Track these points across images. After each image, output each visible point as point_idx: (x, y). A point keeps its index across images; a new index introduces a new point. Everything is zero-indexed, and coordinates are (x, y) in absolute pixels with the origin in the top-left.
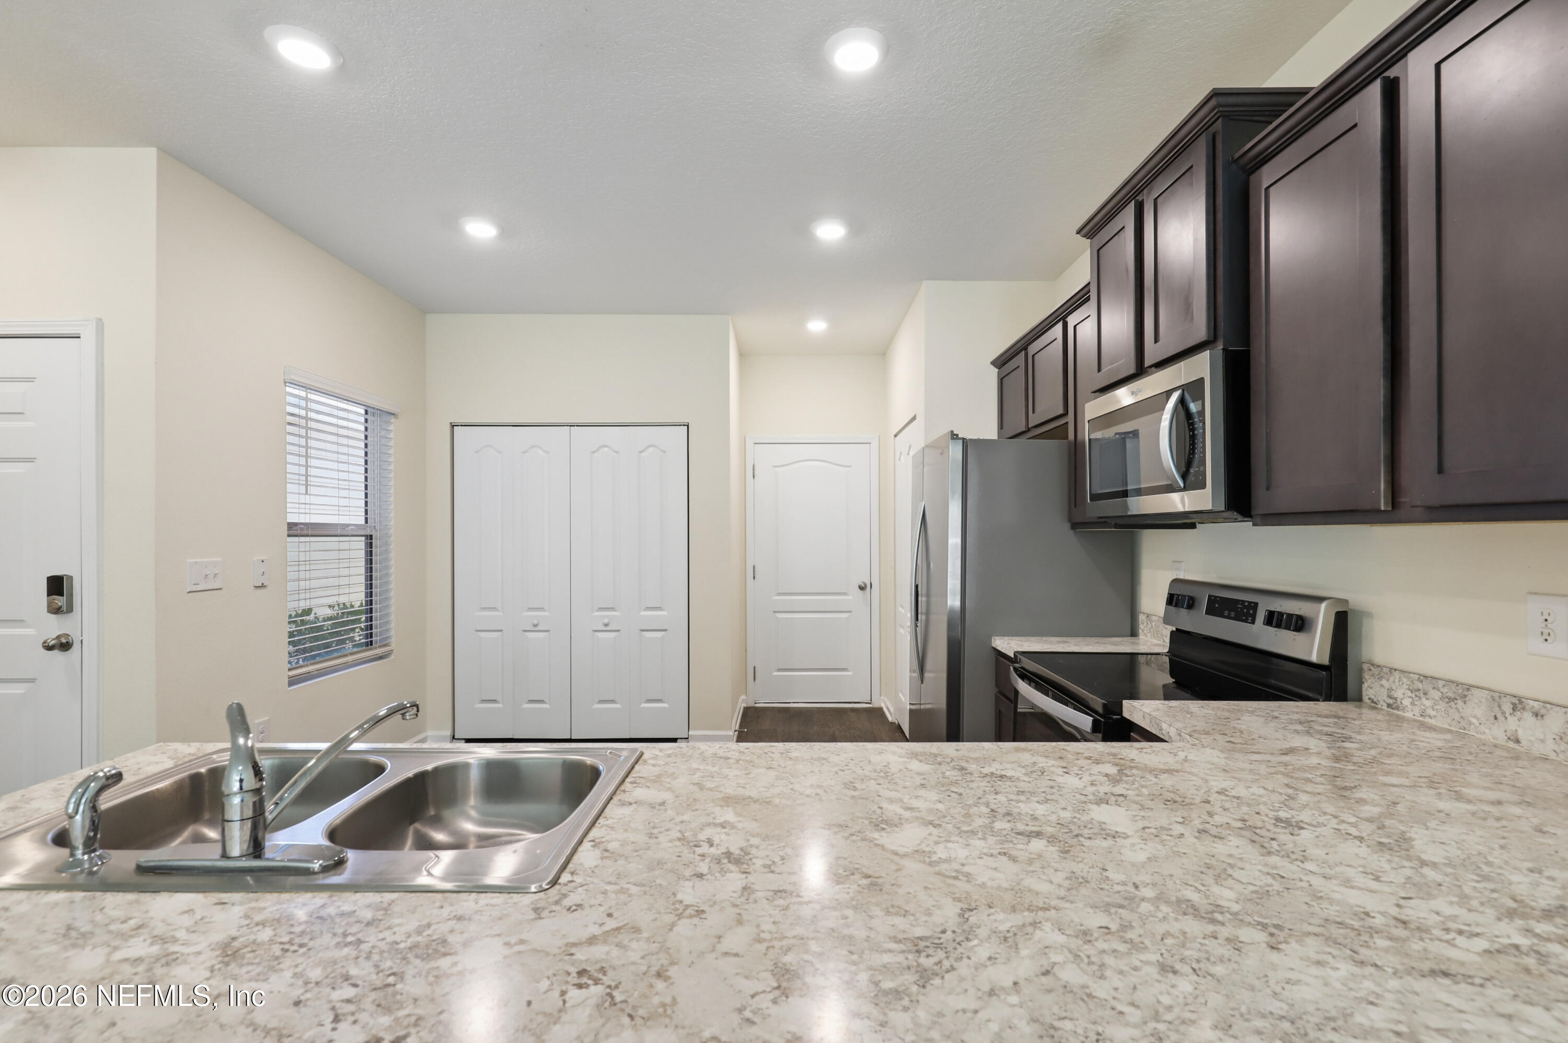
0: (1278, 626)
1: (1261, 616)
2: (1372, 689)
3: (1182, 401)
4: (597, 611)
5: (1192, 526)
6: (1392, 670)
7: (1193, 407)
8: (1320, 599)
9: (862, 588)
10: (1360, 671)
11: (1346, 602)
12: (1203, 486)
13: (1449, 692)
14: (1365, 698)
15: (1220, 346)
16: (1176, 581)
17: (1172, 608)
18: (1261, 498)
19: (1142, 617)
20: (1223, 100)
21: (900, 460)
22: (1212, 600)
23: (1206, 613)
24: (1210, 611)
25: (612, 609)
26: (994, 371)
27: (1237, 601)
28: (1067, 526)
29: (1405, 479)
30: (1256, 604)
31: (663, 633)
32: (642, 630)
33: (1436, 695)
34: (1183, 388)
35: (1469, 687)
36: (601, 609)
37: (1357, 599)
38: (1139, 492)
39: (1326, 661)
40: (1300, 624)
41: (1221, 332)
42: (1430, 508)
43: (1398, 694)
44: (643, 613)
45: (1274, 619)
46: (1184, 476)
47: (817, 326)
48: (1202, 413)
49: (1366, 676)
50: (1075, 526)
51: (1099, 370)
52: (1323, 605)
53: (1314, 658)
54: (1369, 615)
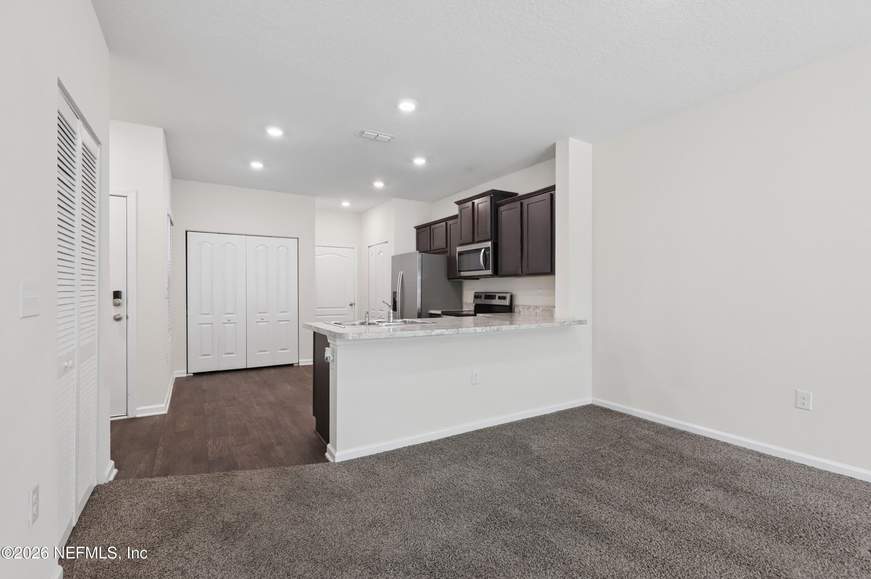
0: (500, 299)
1: (497, 297)
2: (516, 310)
3: (485, 252)
4: (258, 314)
5: (478, 279)
6: (519, 305)
7: (487, 253)
8: (508, 293)
9: (351, 305)
10: (514, 307)
11: (512, 293)
12: (490, 269)
13: (527, 307)
14: (515, 312)
15: (493, 240)
16: (476, 293)
17: (475, 299)
18: (500, 272)
19: (464, 304)
20: (494, 191)
21: (372, 256)
22: (485, 296)
23: (484, 299)
24: (485, 298)
25: (265, 313)
26: (415, 230)
27: (492, 295)
28: (447, 279)
29: (523, 269)
30: (496, 295)
31: (288, 322)
32: (278, 321)
33: (526, 308)
34: (485, 248)
35: (530, 306)
36: (260, 313)
37: (514, 293)
38: (463, 271)
39: (509, 305)
40: (504, 298)
41: (493, 238)
42: (527, 274)
43: (520, 310)
44: (279, 314)
45: (500, 298)
46: (485, 267)
47: (346, 204)
48: (489, 254)
49: (515, 307)
50: (449, 279)
51: (461, 239)
52: (509, 294)
53: (507, 304)
54: (515, 296)
